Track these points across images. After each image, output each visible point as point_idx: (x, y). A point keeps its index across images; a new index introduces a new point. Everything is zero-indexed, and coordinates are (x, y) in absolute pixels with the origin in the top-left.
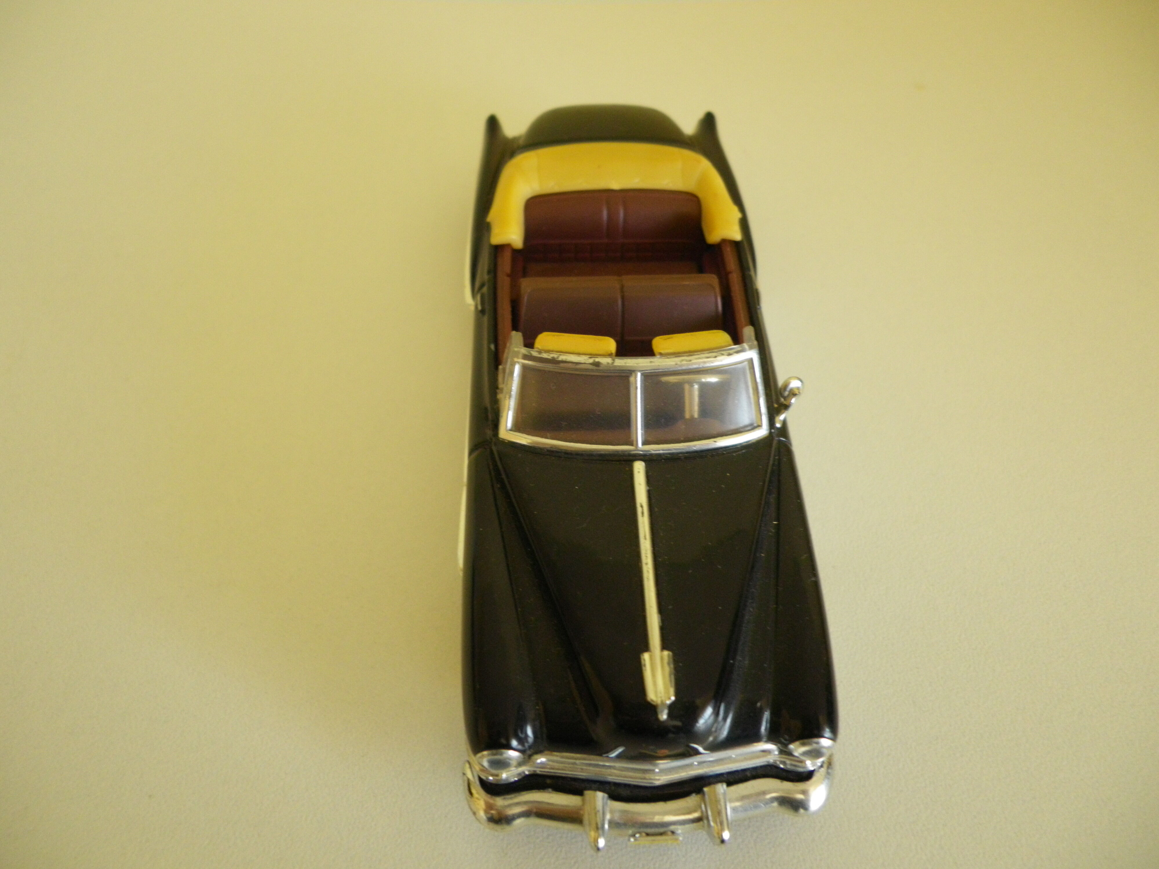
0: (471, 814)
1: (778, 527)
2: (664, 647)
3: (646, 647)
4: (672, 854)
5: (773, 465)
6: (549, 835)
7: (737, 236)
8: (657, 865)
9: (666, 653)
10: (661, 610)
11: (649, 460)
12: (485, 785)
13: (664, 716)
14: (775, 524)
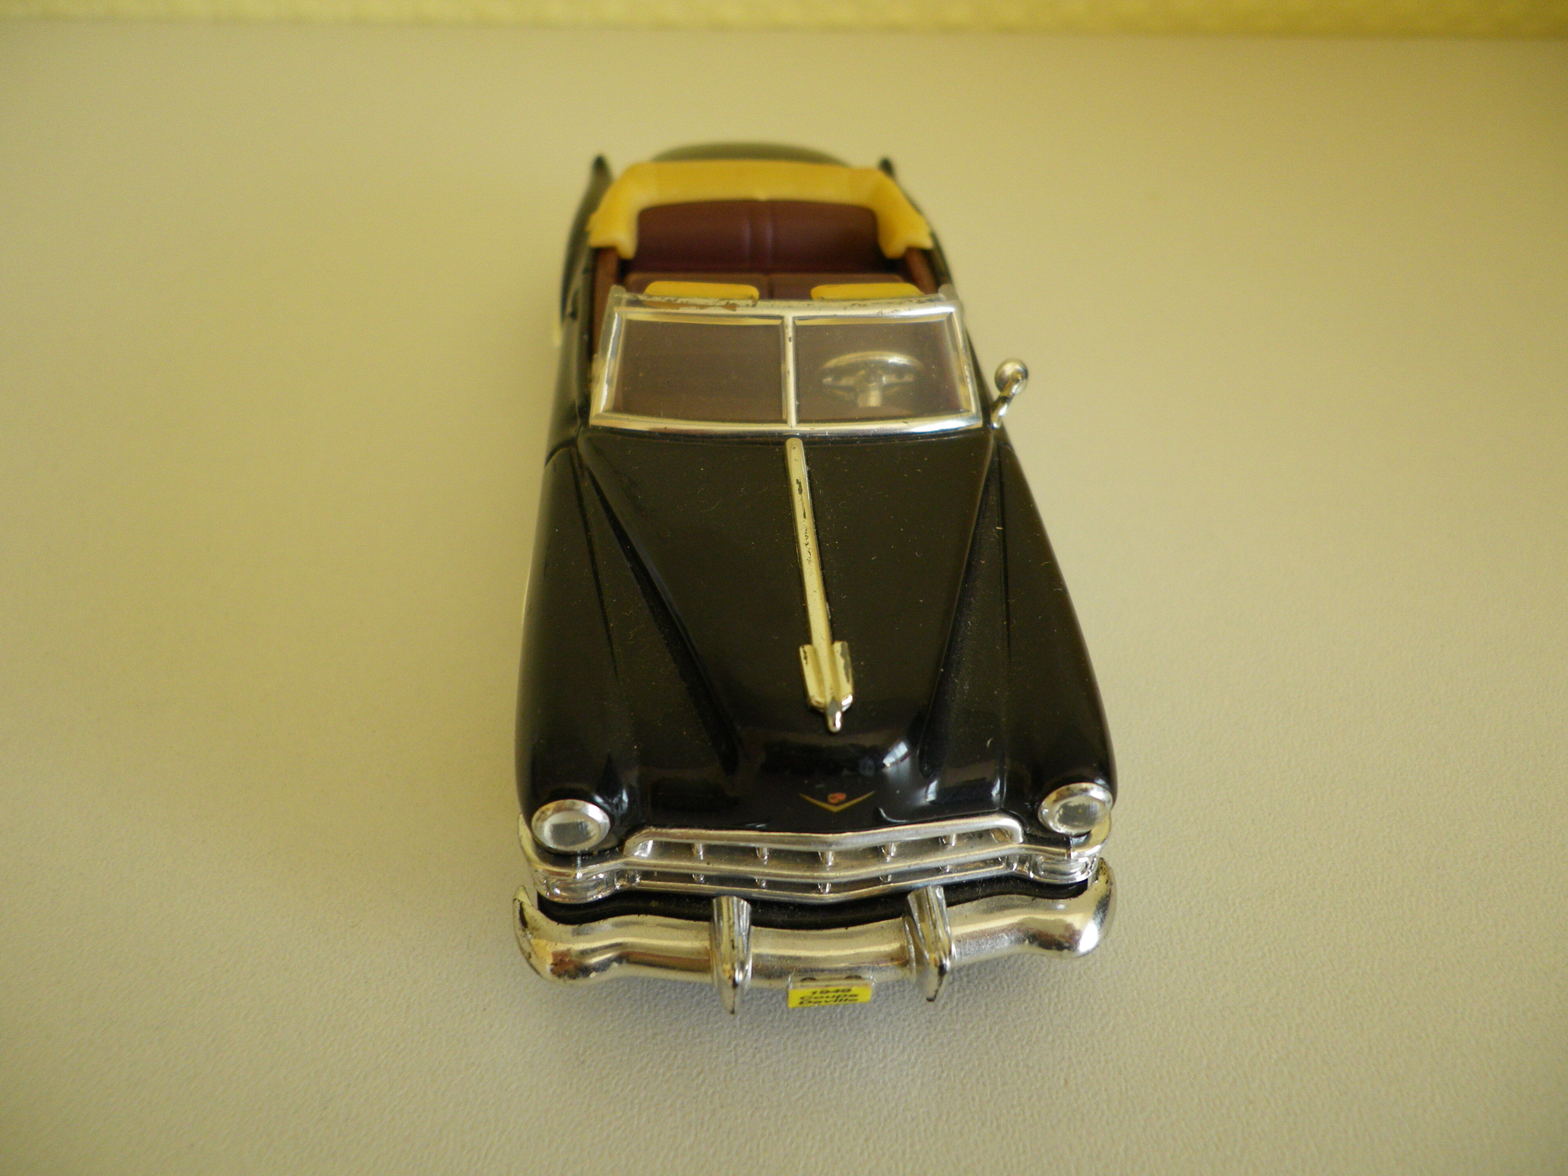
0: (521, 958)
1: (1004, 533)
2: (835, 635)
3: (807, 639)
4: (861, 1057)
5: (992, 462)
6: (655, 1035)
7: (927, 243)
8: (837, 1074)
9: (838, 646)
10: (829, 597)
11: (811, 443)
12: (546, 906)
13: (837, 723)
14: (1000, 530)
